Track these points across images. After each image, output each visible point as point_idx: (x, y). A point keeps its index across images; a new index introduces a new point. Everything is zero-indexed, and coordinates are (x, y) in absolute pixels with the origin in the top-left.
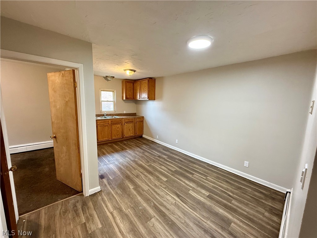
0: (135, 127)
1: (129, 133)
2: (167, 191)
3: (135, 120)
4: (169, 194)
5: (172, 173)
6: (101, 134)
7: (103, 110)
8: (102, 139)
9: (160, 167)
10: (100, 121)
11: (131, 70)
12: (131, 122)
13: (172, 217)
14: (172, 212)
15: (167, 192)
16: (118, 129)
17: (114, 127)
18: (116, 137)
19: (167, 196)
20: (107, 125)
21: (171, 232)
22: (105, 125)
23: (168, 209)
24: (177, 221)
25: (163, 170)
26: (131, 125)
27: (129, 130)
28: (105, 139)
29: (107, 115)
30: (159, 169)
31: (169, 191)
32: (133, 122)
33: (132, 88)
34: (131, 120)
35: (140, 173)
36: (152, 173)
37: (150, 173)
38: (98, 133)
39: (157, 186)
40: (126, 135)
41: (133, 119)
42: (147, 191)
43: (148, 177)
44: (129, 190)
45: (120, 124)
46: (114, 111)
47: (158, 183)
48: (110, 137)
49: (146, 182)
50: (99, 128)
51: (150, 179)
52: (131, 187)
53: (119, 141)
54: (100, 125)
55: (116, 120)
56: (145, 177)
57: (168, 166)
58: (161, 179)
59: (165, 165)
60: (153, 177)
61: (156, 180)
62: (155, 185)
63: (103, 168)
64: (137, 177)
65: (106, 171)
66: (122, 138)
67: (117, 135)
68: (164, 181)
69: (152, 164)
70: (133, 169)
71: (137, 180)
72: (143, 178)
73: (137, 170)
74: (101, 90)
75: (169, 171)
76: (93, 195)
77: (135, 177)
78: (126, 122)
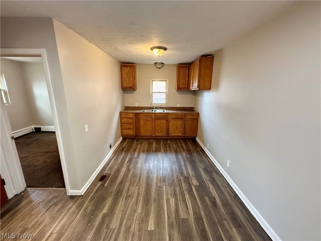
0: (185, 125)
1: (177, 132)
3: (185, 116)
5: (174, 221)
6: (144, 128)
7: (153, 103)
8: (144, 134)
9: (170, 197)
10: (143, 115)
11: (159, 48)
12: (179, 118)
16: (163, 125)
17: (157, 122)
18: (160, 134)
20: (150, 119)
22: (147, 119)
25: (167, 205)
26: (179, 123)
27: (177, 128)
28: (147, 134)
29: (157, 108)
30: (165, 200)
32: (183, 118)
33: (187, 74)
34: (179, 117)
35: (137, 192)
36: (149, 202)
37: (147, 200)
38: (141, 127)
39: (129, 232)
40: (172, 134)
41: (182, 115)
42: (110, 231)
43: (138, 206)
44: (98, 214)
45: (166, 119)
46: (166, 104)
47: (135, 227)
48: (153, 132)
49: (127, 213)
50: (142, 122)
51: (135, 211)
52: (105, 211)
53: (163, 139)
54: (142, 118)
55: (160, 114)
56: (134, 205)
57: (182, 203)
58: (147, 222)
59: (179, 199)
60: (143, 210)
61: (140, 217)
62: (128, 229)
63: (116, 167)
64: (126, 199)
65: (112, 173)
66: (167, 136)
67: (161, 132)
68: (148, 229)
69: (164, 187)
70: (136, 184)
71: (121, 203)
72: (131, 204)
73: (137, 187)
74: (152, 80)
75: (175, 213)
76: (72, 197)
77: (125, 196)
78: (173, 118)
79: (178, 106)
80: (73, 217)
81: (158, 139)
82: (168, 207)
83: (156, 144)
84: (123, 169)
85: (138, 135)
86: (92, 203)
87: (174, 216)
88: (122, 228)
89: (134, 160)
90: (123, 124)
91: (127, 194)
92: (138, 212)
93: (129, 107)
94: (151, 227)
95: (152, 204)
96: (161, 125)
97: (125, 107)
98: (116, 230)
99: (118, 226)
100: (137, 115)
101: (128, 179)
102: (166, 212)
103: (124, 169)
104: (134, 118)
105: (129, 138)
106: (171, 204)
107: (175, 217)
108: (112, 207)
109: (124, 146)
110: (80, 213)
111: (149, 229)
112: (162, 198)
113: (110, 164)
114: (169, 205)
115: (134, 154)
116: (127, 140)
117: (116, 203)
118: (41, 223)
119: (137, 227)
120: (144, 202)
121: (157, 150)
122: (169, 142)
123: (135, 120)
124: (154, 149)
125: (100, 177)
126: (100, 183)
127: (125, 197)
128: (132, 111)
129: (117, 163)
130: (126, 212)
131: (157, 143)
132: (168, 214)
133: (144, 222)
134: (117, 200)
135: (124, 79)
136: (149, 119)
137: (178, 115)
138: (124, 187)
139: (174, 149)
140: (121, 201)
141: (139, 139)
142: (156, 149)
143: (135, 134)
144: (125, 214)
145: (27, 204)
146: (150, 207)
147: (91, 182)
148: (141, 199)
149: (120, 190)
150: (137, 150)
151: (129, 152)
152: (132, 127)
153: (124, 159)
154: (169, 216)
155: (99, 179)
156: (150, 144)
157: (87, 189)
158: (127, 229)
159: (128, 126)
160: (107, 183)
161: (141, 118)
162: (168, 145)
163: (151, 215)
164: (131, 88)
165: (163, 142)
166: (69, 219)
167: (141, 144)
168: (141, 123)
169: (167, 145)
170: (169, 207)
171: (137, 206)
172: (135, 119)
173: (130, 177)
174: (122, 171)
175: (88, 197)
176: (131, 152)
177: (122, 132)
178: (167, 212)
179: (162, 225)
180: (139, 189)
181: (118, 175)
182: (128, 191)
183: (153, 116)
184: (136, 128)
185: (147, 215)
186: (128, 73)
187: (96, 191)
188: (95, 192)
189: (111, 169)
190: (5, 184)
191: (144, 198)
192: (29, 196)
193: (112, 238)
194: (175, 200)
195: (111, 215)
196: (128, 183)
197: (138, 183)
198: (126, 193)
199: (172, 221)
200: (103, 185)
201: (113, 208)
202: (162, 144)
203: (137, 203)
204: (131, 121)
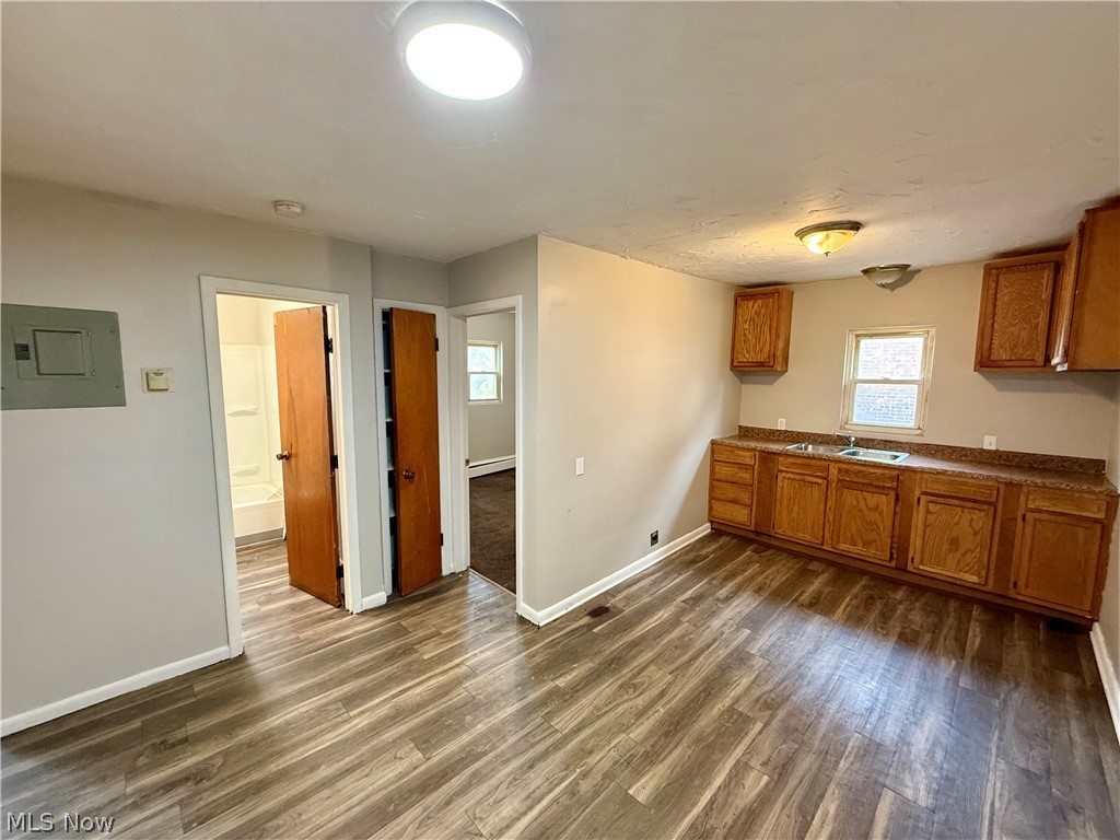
1: (951, 563)
2: (556, 801)
3: (1011, 496)
4: (531, 808)
5: (720, 833)
6: (790, 512)
7: (855, 421)
8: (790, 533)
9: (756, 763)
10: (790, 460)
12: (971, 500)
13: (410, 817)
14: (432, 815)
15: (545, 802)
16: (874, 516)
17: (850, 498)
18: (858, 550)
19: (523, 801)
20: (820, 481)
21: (358, 809)
22: (808, 479)
23: (448, 803)
24: (392, 832)
25: (730, 777)
26: (970, 521)
27: (954, 543)
28: (801, 535)
29: (866, 443)
30: (731, 762)
31: (555, 807)
32: (992, 504)
34: (969, 493)
35: (659, 690)
36: (676, 731)
37: (674, 725)
38: (778, 504)
39: (582, 758)
40: (921, 563)
41: (989, 488)
42: (549, 728)
43: (640, 721)
44: (544, 681)
45: (892, 494)
46: (919, 432)
47: (602, 760)
48: (827, 535)
49: (603, 718)
50: (784, 485)
51: (624, 728)
52: (561, 682)
53: (873, 576)
54: (787, 472)
55: (864, 469)
56: (631, 713)
57: (793, 809)
58: (638, 773)
59: (787, 790)
60: (646, 739)
61: (628, 751)
62: (585, 752)
63: (646, 599)
64: (621, 687)
65: (627, 610)
66: (896, 568)
67: (867, 544)
68: (629, 788)
69: (759, 726)
70: (671, 668)
71: (606, 688)
72: (626, 705)
73: (669, 677)
74: (857, 336)
75: (739, 817)
76: (522, 621)
77: (623, 680)
78: (934, 495)
79: (990, 443)
80: (504, 658)
81: (845, 570)
82: (726, 785)
83: (827, 584)
84: (660, 614)
85: (764, 530)
86: (547, 651)
87: (729, 820)
88: (574, 742)
89: (708, 602)
90: (717, 483)
91: (630, 679)
92: (632, 736)
93: (753, 429)
94: (637, 791)
95: (685, 743)
96: (866, 511)
97: (740, 427)
98: (559, 735)
99: (566, 731)
100: (767, 457)
101: (658, 643)
102: (713, 792)
103: (664, 614)
104: (756, 467)
105: (734, 536)
106: (747, 786)
107: (732, 827)
108: (579, 684)
109: (704, 552)
110: (519, 657)
111: (631, 792)
112: (726, 749)
113: (635, 588)
114: (733, 782)
115: (722, 585)
116: (723, 540)
117: (594, 681)
118: (459, 637)
119: (606, 765)
120: (661, 723)
121: (820, 606)
122: (899, 595)
123: (759, 477)
124: (805, 596)
125: (595, 606)
126: (586, 620)
127: (620, 682)
128: (753, 444)
129: (654, 590)
130: (603, 715)
131: (832, 582)
132: (712, 802)
133: (630, 768)
134: (599, 676)
135: (743, 338)
136: (815, 480)
137: (965, 484)
138: (635, 657)
139: (904, 628)
140: (607, 684)
141: (769, 547)
142: (815, 598)
143: (753, 525)
144: (598, 717)
145: (458, 594)
146: (671, 747)
147: (570, 609)
148: (661, 710)
149: (620, 658)
150: (739, 579)
151: (706, 576)
152: (745, 497)
153: (680, 589)
154: (711, 809)
155: (589, 610)
156: (804, 575)
157: (554, 621)
158: (582, 750)
159: (731, 492)
160: (601, 627)
161: (783, 471)
162: (886, 605)
163: (661, 766)
164: (761, 364)
165: (865, 588)
166: (495, 656)
167: (768, 564)
168: (778, 489)
169: (879, 605)
170: (732, 786)
171: (636, 720)
172: (759, 473)
173: (666, 641)
174: (656, 617)
175: (549, 636)
176: (714, 579)
177: (711, 508)
178: (715, 795)
179: (674, 811)
180: (670, 684)
181: (640, 622)
182: (640, 672)
183: (834, 471)
184: (758, 504)
185: (650, 758)
186: (756, 318)
187: (571, 631)
188: (567, 633)
189: (629, 599)
190: (442, 544)
191: (670, 714)
192: (466, 583)
193: (542, 743)
194: (767, 785)
195: (566, 700)
196: (650, 655)
197: (677, 669)
198: (629, 675)
199: (713, 829)
200: (590, 627)
201: (581, 689)
202: (855, 590)
203: (641, 714)
204: (745, 476)
